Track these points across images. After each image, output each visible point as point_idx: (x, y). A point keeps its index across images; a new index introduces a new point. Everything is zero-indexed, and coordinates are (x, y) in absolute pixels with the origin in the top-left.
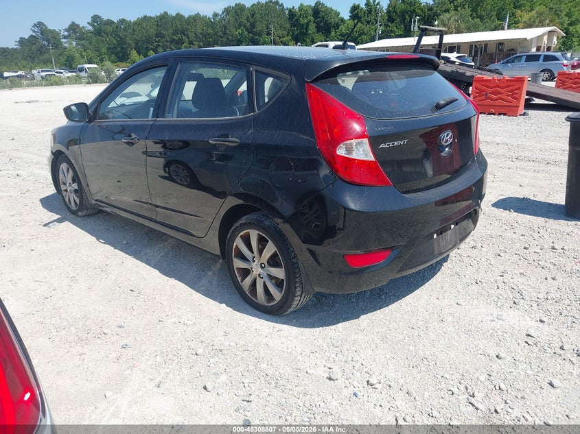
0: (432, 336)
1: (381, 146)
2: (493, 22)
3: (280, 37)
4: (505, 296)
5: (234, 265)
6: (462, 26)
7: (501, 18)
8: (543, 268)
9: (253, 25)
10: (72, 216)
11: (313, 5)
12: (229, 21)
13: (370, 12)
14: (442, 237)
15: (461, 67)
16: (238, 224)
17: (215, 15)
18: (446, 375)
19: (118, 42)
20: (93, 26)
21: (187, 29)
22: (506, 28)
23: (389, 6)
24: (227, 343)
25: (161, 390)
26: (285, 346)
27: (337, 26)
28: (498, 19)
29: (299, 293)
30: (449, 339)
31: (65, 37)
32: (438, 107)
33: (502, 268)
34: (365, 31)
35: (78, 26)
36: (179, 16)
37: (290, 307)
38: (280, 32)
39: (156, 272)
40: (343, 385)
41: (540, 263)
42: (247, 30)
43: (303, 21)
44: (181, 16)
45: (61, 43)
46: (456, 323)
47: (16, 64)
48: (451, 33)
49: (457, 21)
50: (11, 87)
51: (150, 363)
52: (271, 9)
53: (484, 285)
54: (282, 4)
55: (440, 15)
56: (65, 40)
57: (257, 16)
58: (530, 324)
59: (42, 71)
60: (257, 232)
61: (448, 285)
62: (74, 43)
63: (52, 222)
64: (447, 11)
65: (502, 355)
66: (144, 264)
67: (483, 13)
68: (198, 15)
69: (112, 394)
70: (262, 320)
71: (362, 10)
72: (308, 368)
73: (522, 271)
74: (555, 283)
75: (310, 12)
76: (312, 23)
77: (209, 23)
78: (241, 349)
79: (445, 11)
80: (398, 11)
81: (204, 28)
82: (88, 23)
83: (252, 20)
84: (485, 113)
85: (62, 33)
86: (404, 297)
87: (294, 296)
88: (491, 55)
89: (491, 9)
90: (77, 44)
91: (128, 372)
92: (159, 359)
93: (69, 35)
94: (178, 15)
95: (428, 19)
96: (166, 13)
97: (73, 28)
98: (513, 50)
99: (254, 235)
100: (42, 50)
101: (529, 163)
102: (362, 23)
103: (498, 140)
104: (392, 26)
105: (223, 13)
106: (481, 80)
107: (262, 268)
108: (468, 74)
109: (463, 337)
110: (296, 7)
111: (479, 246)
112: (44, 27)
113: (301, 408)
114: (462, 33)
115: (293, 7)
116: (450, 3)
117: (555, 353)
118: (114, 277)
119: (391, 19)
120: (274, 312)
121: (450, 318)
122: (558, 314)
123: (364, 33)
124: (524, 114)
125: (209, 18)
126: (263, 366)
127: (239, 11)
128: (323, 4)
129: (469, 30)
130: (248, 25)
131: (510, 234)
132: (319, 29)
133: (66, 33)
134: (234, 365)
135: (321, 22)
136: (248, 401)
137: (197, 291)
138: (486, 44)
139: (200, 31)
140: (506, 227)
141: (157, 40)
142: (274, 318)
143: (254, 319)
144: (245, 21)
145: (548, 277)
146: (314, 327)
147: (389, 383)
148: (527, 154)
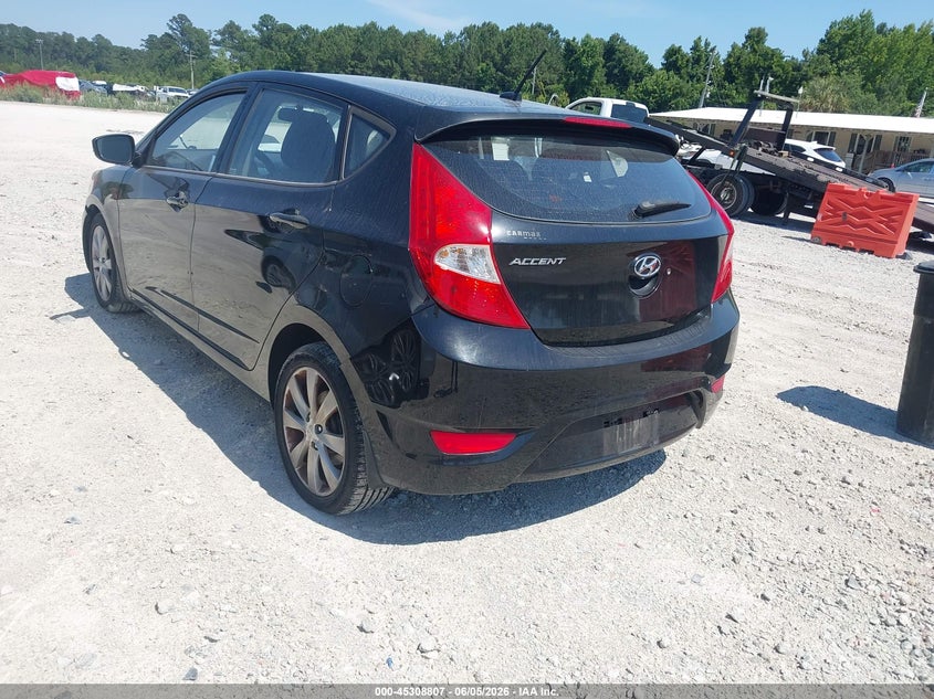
0: (566, 588)
1: (514, 262)
2: (900, 101)
3: (545, 84)
4: (723, 546)
5: (285, 422)
6: (846, 102)
7: (914, 97)
8: (810, 510)
9: (506, 59)
10: (101, 310)
11: (607, 39)
12: (469, 48)
13: (697, 61)
14: (622, 429)
15: (816, 167)
16: (292, 356)
17: (449, 36)
18: (556, 660)
19: (293, 59)
20: (261, 31)
21: (402, 53)
22: (918, 113)
23: (730, 56)
24: (229, 543)
25: (89, 598)
26: (319, 564)
27: (639, 77)
28: (910, 98)
29: (362, 483)
30: (592, 600)
31: (216, 43)
32: (642, 214)
33: (741, 499)
34: (684, 90)
35: (238, 28)
36: (393, 31)
37: (347, 503)
38: (547, 76)
39: (182, 414)
40: (378, 644)
41: (810, 501)
42: (495, 65)
43: (587, 63)
44: (397, 31)
45: (210, 52)
46: (617, 576)
47: (137, 75)
48: (825, 111)
49: (838, 93)
50: (116, 108)
51: (95, 552)
52: (539, 36)
53: (698, 521)
54: (557, 32)
55: (811, 78)
56: (215, 48)
57: (515, 46)
58: (742, 599)
59: (171, 90)
60: (317, 373)
61: (635, 511)
62: (228, 54)
63: (66, 314)
64: (824, 74)
65: (666, 642)
66: (169, 400)
67: (884, 85)
68: (422, 33)
69: (11, 589)
70: (305, 518)
71: (683, 56)
72: (336, 606)
73: (772, 510)
74: (819, 538)
75: (600, 50)
76: (600, 68)
77: (438, 48)
78: (246, 557)
79: (821, 75)
80: (743, 64)
81: (430, 54)
82: (254, 26)
83: (505, 51)
84: (838, 246)
85: (213, 36)
86: (552, 517)
87: (354, 486)
88: (886, 155)
89: (899, 82)
90: (233, 56)
91: (55, 561)
92: (110, 549)
93: (223, 41)
94: (391, 29)
95: (792, 83)
96: (373, 24)
97: (231, 30)
98: (923, 151)
99: (313, 376)
100: (178, 59)
101: (875, 337)
102: (681, 77)
103: (840, 292)
104: (730, 89)
105: (462, 34)
106: (840, 191)
107: (318, 432)
108: (822, 178)
109: (618, 600)
110: (579, 40)
111: (719, 457)
112: (187, 24)
113: (288, 667)
114: (843, 112)
115: (574, 39)
116: (832, 62)
117: (759, 655)
118: (113, 413)
119: (729, 77)
120: (326, 507)
121: (610, 567)
122: (799, 590)
123: (681, 94)
124: (904, 257)
125: (439, 40)
126: (265, 589)
127: (487, 34)
128: (623, 40)
129: (855, 109)
130: (498, 58)
131: (784, 447)
132: (610, 77)
133: (219, 38)
134: (221, 579)
135: (615, 67)
136: (212, 641)
137: (228, 455)
138: (878, 137)
139: (421, 58)
140: (784, 435)
141: (353, 63)
142: (325, 517)
143: (293, 513)
144: (494, 52)
145: (811, 527)
146: (381, 542)
147: (454, 653)
148: (878, 321)
